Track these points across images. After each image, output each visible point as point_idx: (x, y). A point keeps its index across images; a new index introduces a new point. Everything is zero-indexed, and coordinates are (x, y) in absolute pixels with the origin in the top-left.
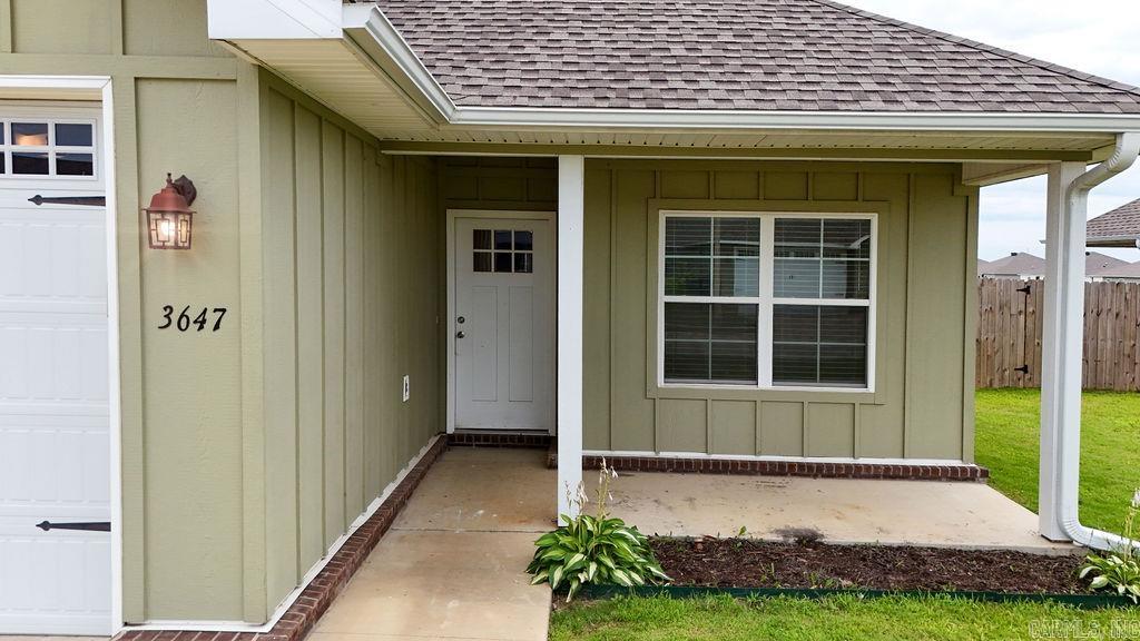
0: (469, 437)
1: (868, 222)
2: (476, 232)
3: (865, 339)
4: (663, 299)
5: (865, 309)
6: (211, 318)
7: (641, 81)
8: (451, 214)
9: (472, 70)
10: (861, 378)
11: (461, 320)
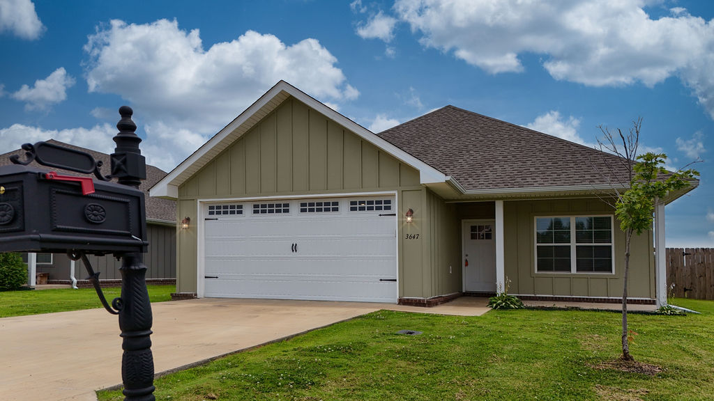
0: (470, 293)
1: (610, 218)
2: (472, 227)
3: (611, 257)
4: (536, 244)
5: (611, 246)
6: (416, 236)
7: (519, 180)
8: (463, 221)
9: (470, 179)
10: (610, 270)
11: (467, 256)
